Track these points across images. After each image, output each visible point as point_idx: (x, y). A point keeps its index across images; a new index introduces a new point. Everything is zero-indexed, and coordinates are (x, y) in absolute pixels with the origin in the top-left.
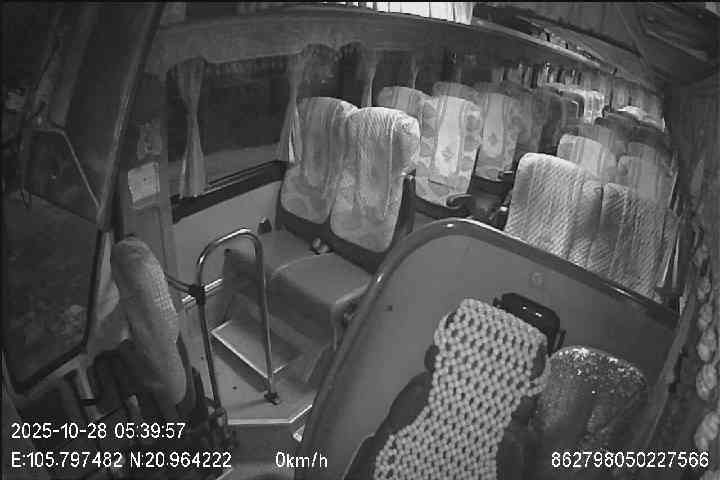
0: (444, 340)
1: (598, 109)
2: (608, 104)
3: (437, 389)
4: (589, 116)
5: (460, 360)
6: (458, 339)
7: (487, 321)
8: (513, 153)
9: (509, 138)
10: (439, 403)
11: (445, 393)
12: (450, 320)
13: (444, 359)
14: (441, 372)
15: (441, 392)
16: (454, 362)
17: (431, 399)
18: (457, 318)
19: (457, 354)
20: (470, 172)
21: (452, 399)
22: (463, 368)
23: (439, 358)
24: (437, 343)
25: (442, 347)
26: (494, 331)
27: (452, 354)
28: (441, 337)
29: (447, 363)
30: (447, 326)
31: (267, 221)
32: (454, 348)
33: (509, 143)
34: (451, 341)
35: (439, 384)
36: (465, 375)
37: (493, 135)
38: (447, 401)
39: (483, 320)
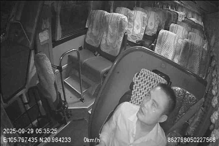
0: (136, 81)
1: (183, 17)
2: (186, 16)
3: (133, 96)
4: (180, 19)
5: (141, 87)
6: (140, 80)
7: (149, 75)
8: (157, 28)
9: (156, 24)
10: (134, 100)
11: (136, 97)
12: (138, 75)
13: (136, 86)
14: (134, 90)
15: (135, 97)
16: (139, 88)
17: (132, 99)
18: (140, 74)
19: (140, 85)
20: (144, 33)
21: (138, 99)
22: (141, 89)
23: (134, 86)
24: (134, 81)
25: (135, 83)
26: (151, 78)
27: (138, 85)
28: (135, 79)
29: (137, 88)
30: (137, 76)
31: (81, 47)
32: (139, 83)
33: (156, 25)
34: (138, 81)
35: (134, 94)
36: (142, 92)
37: (151, 23)
38: (136, 100)
39: (148, 75)
